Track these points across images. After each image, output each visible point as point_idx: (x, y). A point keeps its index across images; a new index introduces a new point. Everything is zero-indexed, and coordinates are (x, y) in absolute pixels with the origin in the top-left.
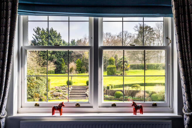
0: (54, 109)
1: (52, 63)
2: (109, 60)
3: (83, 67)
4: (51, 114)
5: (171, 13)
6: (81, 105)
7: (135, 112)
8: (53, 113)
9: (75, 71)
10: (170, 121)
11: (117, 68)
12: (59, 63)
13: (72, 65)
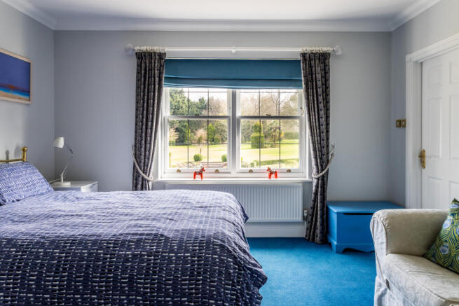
0: (195, 173)
1: (172, 130)
2: (253, 125)
3: (217, 136)
4: (193, 179)
5: (302, 86)
6: (220, 171)
7: (270, 177)
8: (195, 177)
9: (205, 142)
10: (301, 184)
11: (266, 137)
12: (181, 130)
13: (202, 133)
